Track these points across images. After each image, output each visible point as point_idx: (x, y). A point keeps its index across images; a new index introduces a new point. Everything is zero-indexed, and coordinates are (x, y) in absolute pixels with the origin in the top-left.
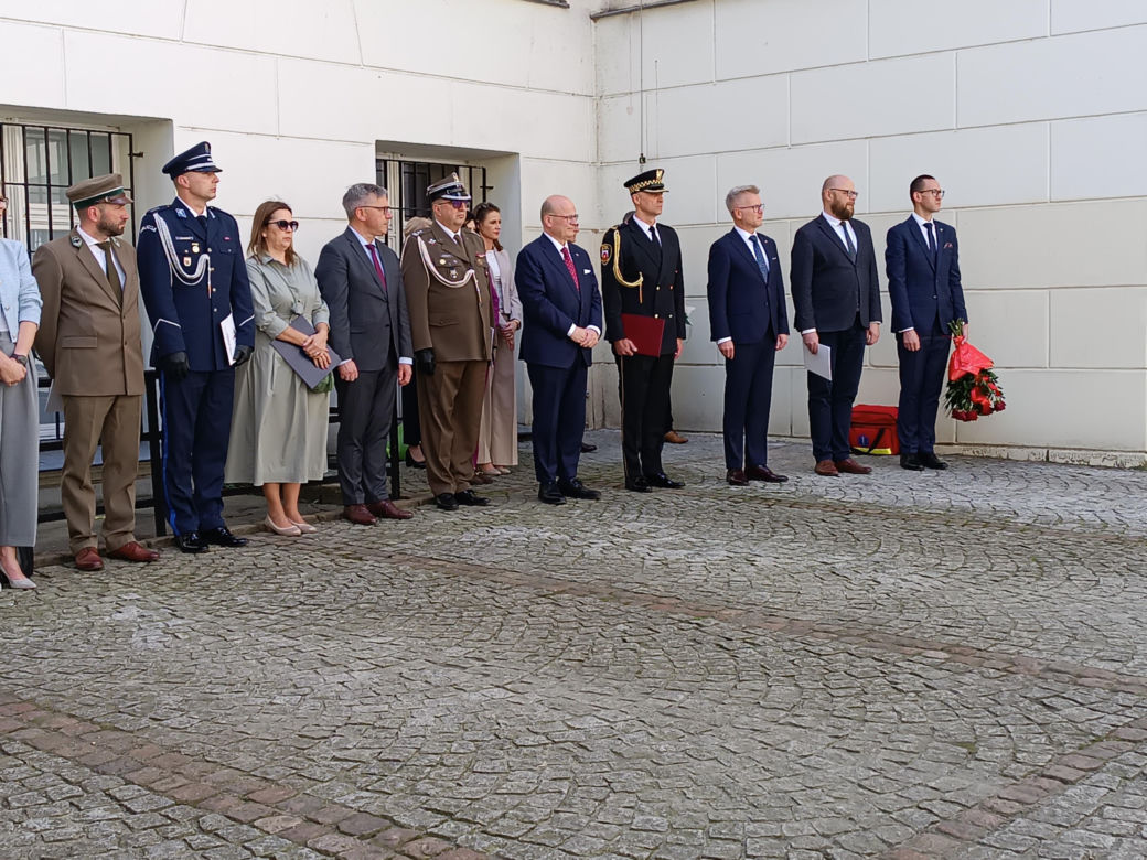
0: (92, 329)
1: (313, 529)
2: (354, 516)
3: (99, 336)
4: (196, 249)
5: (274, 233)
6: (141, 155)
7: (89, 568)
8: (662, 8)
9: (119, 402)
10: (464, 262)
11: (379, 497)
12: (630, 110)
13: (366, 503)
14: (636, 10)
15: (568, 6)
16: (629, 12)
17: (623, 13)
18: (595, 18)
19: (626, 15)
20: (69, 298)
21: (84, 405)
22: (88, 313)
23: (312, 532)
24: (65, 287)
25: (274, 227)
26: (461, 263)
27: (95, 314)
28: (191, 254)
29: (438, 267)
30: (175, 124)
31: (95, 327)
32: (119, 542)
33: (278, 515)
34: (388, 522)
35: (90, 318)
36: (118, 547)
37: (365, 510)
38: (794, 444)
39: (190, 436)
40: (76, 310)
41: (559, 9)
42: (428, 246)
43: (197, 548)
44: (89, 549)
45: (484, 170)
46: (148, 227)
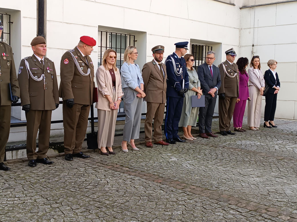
0: (157, 86)
1: (196, 139)
2: (202, 136)
3: (158, 88)
4: (180, 67)
5: (190, 63)
6: (136, 41)
7: (149, 147)
8: (261, 6)
9: (161, 105)
10: (234, 71)
11: (209, 132)
12: (250, 33)
13: (205, 133)
14: (253, 6)
15: (235, 5)
16: (251, 7)
17: (249, 7)
18: (241, 8)
19: (250, 8)
20: (152, 77)
21: (153, 105)
22: (156, 81)
23: (195, 140)
24: (151, 74)
25: (190, 61)
26: (233, 71)
27: (157, 82)
28: (179, 68)
29: (228, 72)
30: (147, 33)
31: (157, 85)
32: (159, 140)
33: (187, 135)
34: (212, 138)
35: (156, 82)
36: (158, 141)
37: (205, 135)
38: (295, 122)
39: (173, 114)
40: (153, 81)
41: (232, 6)
42: (225, 66)
43: (173, 143)
44: (150, 142)
45: (212, 47)
46: (169, 60)
